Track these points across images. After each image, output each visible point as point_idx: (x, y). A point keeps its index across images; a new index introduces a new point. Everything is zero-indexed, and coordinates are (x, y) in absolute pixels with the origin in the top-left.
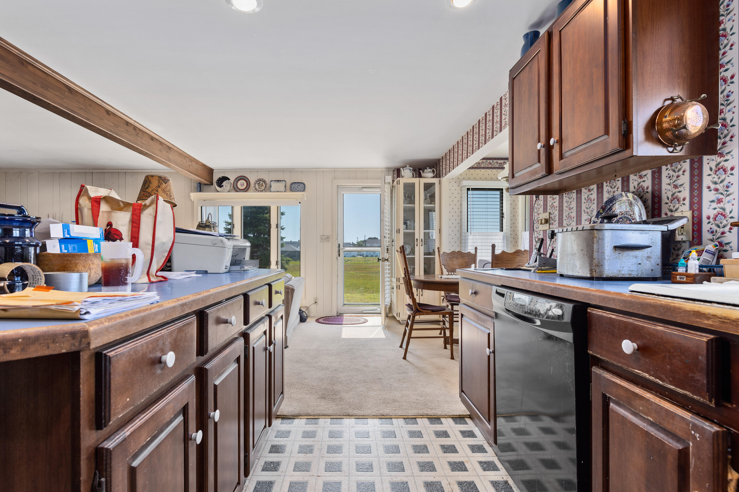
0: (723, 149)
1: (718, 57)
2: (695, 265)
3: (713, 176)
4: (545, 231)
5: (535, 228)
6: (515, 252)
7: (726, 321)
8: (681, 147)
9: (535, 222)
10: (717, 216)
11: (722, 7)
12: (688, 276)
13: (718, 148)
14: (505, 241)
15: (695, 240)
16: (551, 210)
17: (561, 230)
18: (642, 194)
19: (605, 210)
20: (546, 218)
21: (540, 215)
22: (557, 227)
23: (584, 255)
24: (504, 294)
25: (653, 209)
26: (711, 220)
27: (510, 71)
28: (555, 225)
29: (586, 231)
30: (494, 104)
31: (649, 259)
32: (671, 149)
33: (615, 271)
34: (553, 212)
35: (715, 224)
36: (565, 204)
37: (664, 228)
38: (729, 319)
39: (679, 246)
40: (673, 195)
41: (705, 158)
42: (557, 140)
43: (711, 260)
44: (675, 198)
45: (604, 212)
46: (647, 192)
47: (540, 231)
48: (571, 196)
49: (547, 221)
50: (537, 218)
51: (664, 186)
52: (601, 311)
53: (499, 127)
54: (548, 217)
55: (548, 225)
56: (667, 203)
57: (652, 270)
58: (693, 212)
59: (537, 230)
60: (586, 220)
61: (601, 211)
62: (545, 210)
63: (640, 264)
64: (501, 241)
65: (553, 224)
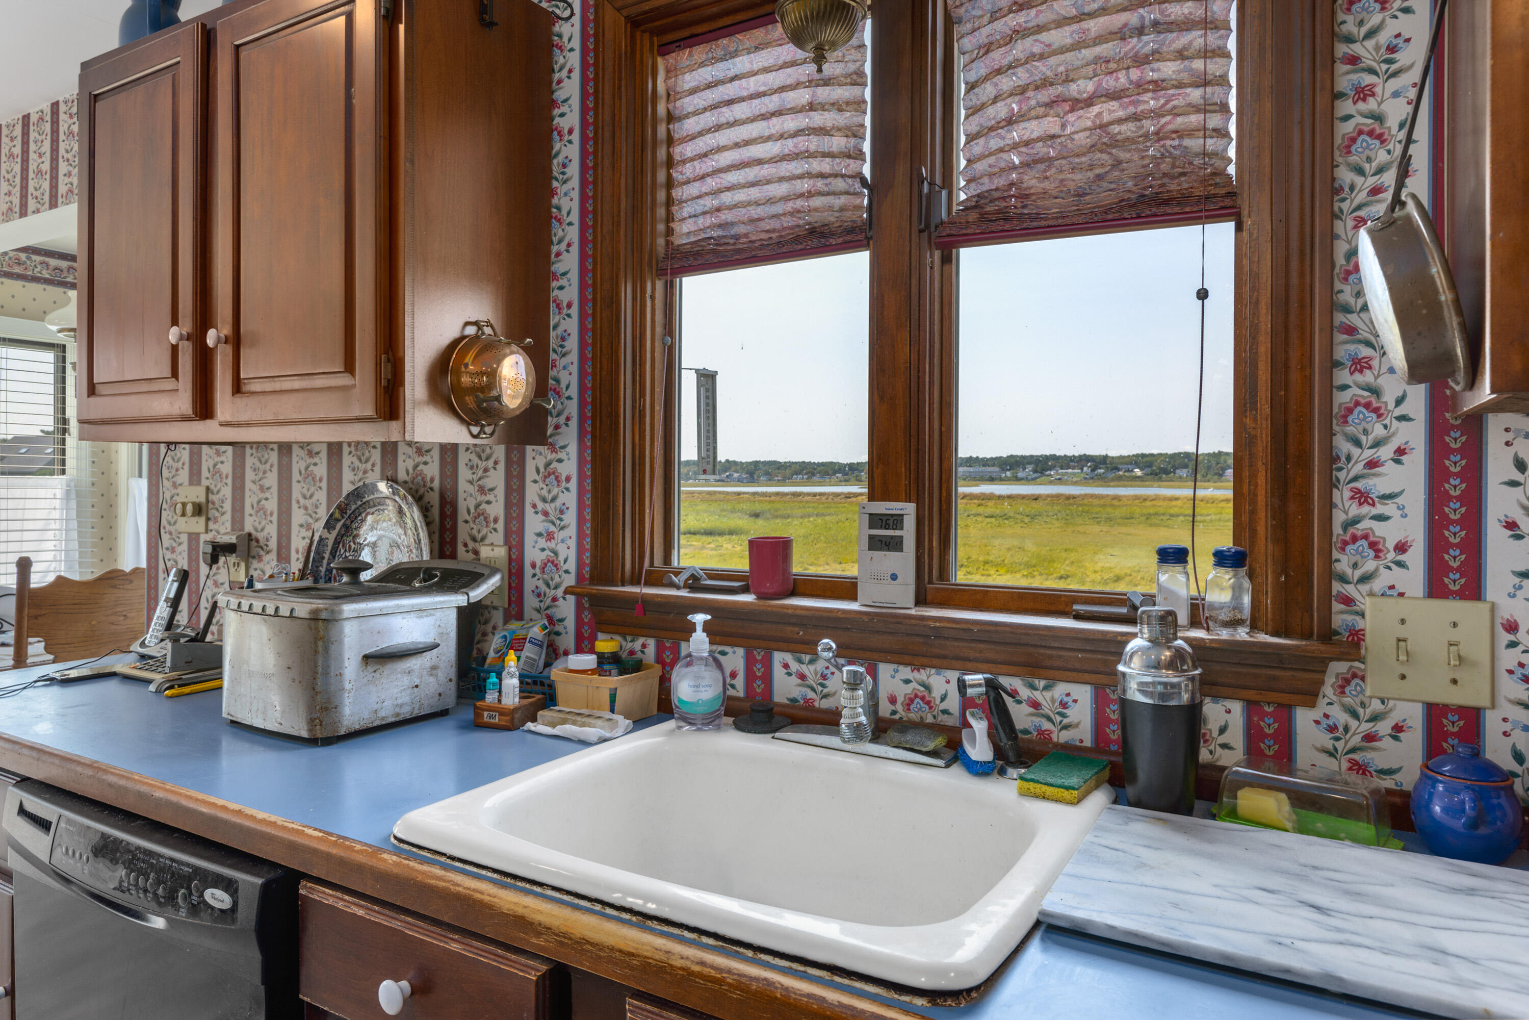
0: (556, 438)
1: (549, 257)
2: (514, 687)
3: (542, 485)
4: (193, 537)
5: (164, 522)
6: (101, 579)
7: (566, 941)
8: (492, 427)
9: (164, 506)
10: (546, 565)
11: (555, 162)
12: (502, 712)
13: (549, 433)
14: (73, 504)
15: (513, 606)
16: (211, 481)
17: (234, 602)
18: (421, 492)
19: (346, 513)
20: (197, 500)
21: (180, 490)
22: (229, 530)
23: (294, 680)
24: (50, 823)
25: (442, 528)
26: (538, 571)
27: (85, 66)
28: (223, 524)
29: (299, 621)
30: (31, 111)
31: (434, 672)
32: (475, 430)
33: (366, 715)
34: (218, 487)
35: (544, 580)
36: (249, 475)
37: (460, 600)
38: (570, 939)
39: (486, 615)
40: (477, 506)
41: (529, 448)
42: (226, 337)
43: (537, 658)
44: (480, 515)
45: (343, 517)
46: (432, 489)
47: (180, 533)
48: (266, 456)
49: (199, 510)
50: (172, 497)
51: (463, 486)
52: (330, 892)
53: (48, 189)
54: (202, 499)
55: (202, 520)
56: (466, 522)
57: (440, 695)
58: (510, 549)
59: (172, 529)
60: (301, 526)
61: (337, 515)
62: (195, 477)
63: (417, 686)
64: (57, 503)
65: (216, 521)
